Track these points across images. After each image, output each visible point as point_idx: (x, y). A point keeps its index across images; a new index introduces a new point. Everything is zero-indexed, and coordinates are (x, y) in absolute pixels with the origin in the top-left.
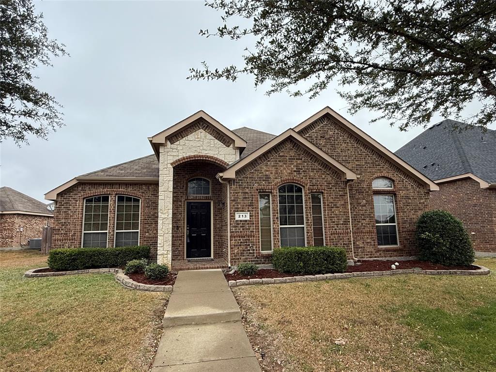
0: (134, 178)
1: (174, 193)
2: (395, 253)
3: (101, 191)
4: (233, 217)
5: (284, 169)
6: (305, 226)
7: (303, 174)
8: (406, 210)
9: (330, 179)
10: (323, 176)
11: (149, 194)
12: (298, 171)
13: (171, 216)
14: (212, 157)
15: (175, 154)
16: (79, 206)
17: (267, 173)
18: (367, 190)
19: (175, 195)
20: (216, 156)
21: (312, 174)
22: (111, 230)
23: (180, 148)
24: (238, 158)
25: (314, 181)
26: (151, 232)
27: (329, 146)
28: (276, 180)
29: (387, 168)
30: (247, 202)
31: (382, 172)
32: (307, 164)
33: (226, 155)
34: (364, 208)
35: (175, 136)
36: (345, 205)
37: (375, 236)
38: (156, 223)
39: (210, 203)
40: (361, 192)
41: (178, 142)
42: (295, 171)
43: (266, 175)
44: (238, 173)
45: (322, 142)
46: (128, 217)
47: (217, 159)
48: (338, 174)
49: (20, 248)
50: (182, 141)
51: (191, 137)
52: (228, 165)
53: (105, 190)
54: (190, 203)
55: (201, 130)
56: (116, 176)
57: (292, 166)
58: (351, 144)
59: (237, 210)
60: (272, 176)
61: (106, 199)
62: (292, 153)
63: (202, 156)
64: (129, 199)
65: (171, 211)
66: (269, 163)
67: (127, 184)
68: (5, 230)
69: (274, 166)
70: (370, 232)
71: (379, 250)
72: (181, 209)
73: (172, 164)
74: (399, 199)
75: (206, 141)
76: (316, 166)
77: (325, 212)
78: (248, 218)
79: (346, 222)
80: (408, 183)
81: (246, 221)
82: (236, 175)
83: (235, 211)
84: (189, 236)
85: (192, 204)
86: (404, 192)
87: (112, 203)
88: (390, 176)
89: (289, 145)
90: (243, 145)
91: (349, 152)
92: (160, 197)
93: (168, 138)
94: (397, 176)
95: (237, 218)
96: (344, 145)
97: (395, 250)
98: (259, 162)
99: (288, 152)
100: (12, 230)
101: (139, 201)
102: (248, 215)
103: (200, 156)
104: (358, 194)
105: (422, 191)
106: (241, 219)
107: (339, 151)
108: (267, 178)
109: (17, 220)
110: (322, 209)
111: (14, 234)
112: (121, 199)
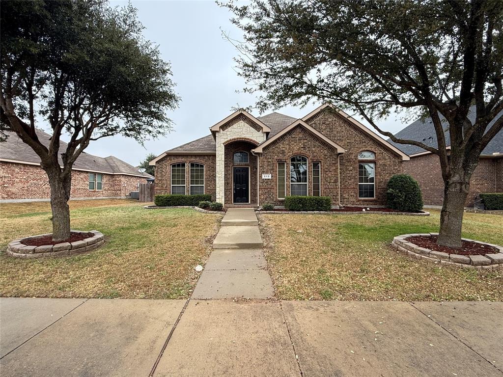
0: (200, 152)
1: (225, 161)
2: (371, 203)
3: (180, 160)
4: (261, 176)
5: (295, 146)
6: (307, 183)
7: (307, 149)
8: (382, 174)
9: (326, 152)
10: (322, 151)
11: (210, 162)
12: (304, 148)
13: (223, 176)
14: (248, 139)
15: (225, 137)
16: (168, 169)
17: (283, 149)
18: (354, 160)
19: (226, 162)
20: (251, 138)
21: (314, 149)
22: (187, 185)
23: (228, 133)
24: (265, 139)
25: (315, 154)
26: (211, 186)
27: (328, 130)
28: (289, 154)
29: (371, 144)
30: (270, 168)
31: (367, 147)
32: (310, 143)
33: (257, 137)
34: (351, 172)
35: (225, 126)
36: (336, 170)
37: (358, 191)
38: (215, 180)
39: (248, 168)
40: (349, 161)
41: (227, 130)
42: (302, 147)
43: (283, 150)
44: (264, 149)
45: (323, 127)
46: (197, 177)
47: (251, 140)
48: (333, 149)
49: (126, 197)
50: (229, 129)
51: (235, 126)
52: (258, 144)
53: (183, 159)
54: (236, 168)
55: (241, 121)
56: (189, 150)
57: (300, 144)
58: (345, 127)
59: (263, 172)
60: (286, 151)
61: (183, 165)
62: (301, 135)
63: (242, 138)
64: (198, 165)
65: (223, 173)
66: (285, 142)
67: (196, 155)
68: (116, 185)
69: (288, 144)
70: (354, 188)
71: (359, 201)
72: (230, 172)
73: (223, 144)
74: (378, 166)
75: (244, 128)
76: (317, 143)
77: (321, 175)
78: (270, 178)
79: (336, 181)
80: (386, 155)
81: (269, 179)
82: (263, 150)
83: (262, 173)
84: (235, 189)
85: (237, 169)
86: (382, 161)
87: (187, 167)
88: (373, 150)
89: (299, 130)
90: (269, 130)
91: (343, 133)
92: (217, 164)
93: (221, 127)
94: (378, 150)
95: (263, 177)
96: (339, 128)
97: (371, 201)
98: (278, 142)
99: (298, 135)
100: (120, 185)
101: (203, 166)
102: (270, 176)
103: (241, 138)
104: (347, 162)
105: (397, 161)
106: (266, 178)
107: (336, 133)
108: (283, 152)
109: (123, 179)
110: (320, 173)
111: (122, 188)
112: (192, 165)
